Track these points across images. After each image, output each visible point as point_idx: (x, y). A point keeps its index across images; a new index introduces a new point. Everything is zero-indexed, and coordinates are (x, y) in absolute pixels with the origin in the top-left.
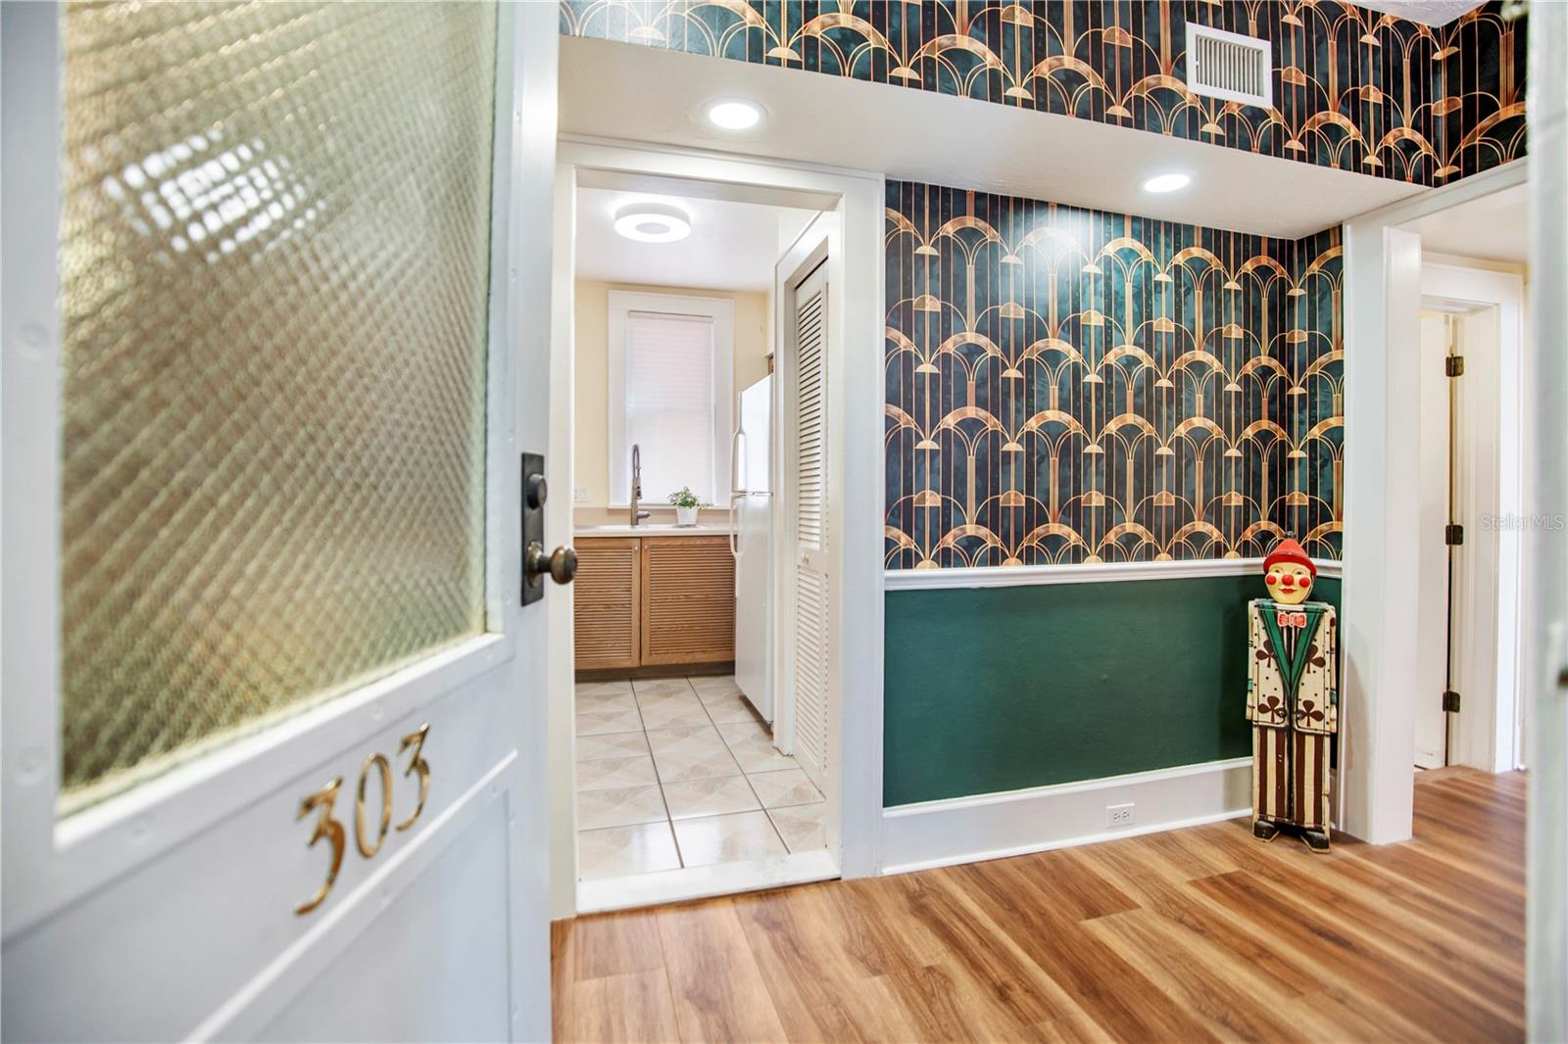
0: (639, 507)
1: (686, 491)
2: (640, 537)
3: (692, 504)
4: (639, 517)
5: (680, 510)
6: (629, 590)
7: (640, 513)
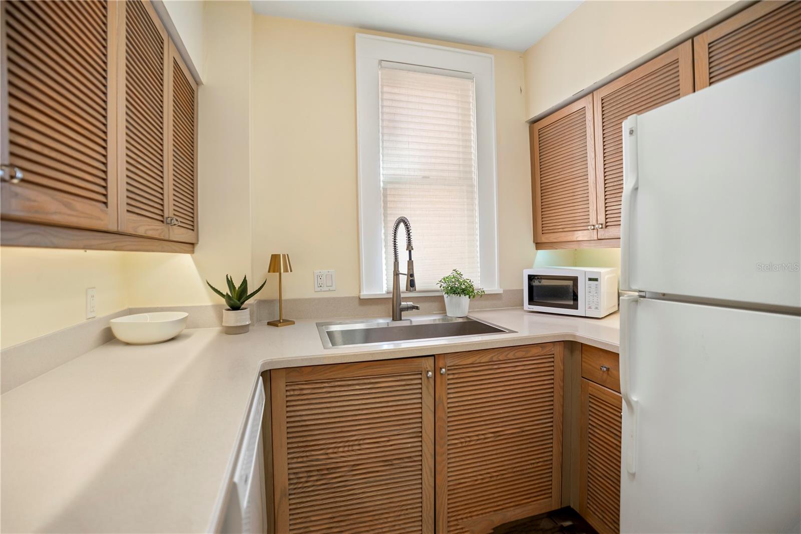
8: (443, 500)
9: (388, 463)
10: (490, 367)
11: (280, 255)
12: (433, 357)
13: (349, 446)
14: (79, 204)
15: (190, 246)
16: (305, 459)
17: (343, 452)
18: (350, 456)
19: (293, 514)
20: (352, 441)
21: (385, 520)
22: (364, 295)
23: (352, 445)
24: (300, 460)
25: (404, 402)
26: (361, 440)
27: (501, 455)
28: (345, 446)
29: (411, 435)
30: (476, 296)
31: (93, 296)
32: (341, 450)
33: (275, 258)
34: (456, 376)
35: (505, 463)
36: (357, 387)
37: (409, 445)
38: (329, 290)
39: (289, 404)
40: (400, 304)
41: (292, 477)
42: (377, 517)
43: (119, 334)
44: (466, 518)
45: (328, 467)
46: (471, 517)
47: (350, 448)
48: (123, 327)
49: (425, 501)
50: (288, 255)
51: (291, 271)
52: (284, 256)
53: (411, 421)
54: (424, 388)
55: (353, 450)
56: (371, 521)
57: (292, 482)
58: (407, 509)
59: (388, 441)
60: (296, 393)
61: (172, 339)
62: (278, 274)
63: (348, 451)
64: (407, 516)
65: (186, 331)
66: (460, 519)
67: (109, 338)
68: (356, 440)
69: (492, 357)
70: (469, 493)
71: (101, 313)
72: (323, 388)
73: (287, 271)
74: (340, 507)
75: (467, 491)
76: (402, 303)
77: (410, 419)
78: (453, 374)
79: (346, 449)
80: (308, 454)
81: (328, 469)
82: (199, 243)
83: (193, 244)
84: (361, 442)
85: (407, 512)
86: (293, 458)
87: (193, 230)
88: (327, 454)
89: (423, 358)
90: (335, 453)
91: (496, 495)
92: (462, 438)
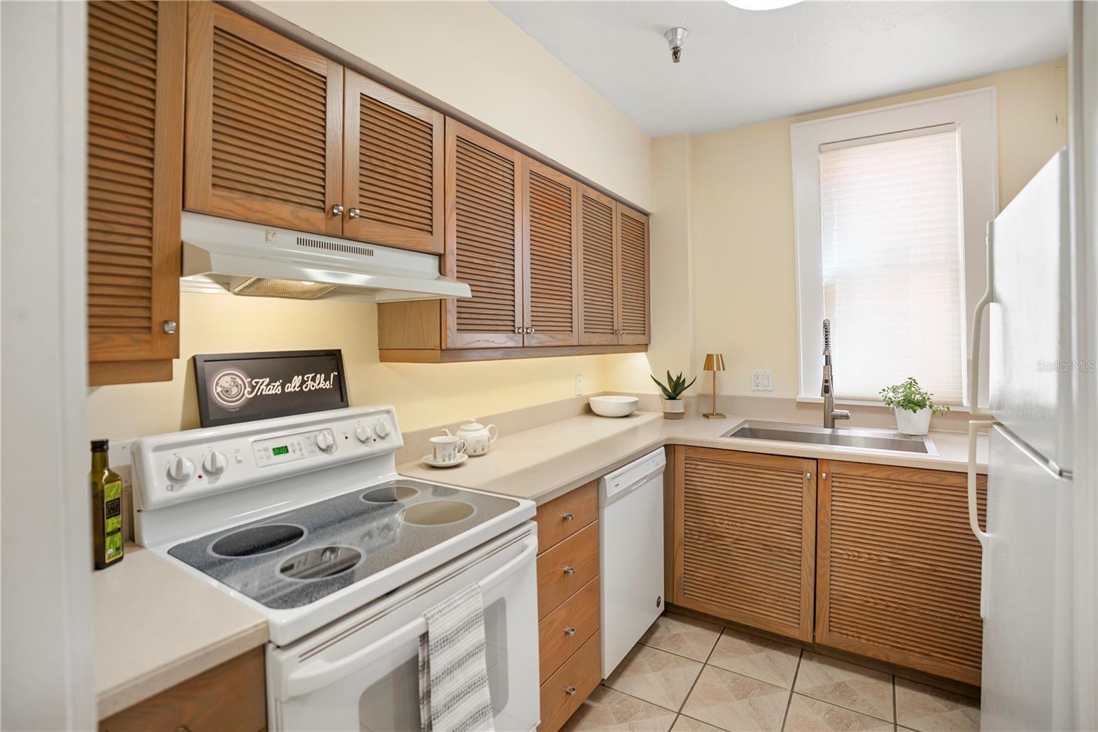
0: (836, 402)
1: (912, 383)
2: (817, 459)
3: (921, 405)
4: (834, 418)
5: (901, 412)
6: (799, 532)
7: (837, 411)
8: (823, 604)
9: (767, 547)
10: (887, 485)
11: (713, 355)
12: (816, 461)
13: (733, 521)
14: (558, 336)
15: (644, 347)
16: (697, 521)
17: (728, 525)
18: (734, 530)
19: (687, 562)
20: (736, 518)
21: (763, 599)
22: (799, 398)
23: (736, 522)
24: (693, 520)
25: (784, 497)
26: (744, 519)
27: (901, 587)
28: (730, 521)
29: (791, 530)
30: (937, 413)
31: (579, 381)
32: (726, 522)
33: (709, 357)
34: (842, 485)
35: (908, 598)
36: (742, 473)
37: (789, 538)
38: (766, 390)
39: (687, 474)
40: (833, 410)
41: (687, 531)
42: (755, 593)
43: (595, 408)
44: (853, 636)
45: (715, 533)
46: (859, 638)
47: (734, 524)
48: (598, 404)
49: (803, 596)
50: (721, 355)
51: (724, 369)
52: (717, 356)
53: (791, 516)
54: (805, 489)
55: (736, 526)
56: (750, 594)
57: (687, 535)
58: (785, 598)
59: (769, 528)
60: (693, 466)
61: (627, 416)
62: (712, 372)
63: (732, 525)
64: (784, 605)
65: (636, 412)
66: (845, 634)
67: (588, 411)
68: (739, 518)
69: (889, 475)
70: (856, 611)
71: (585, 391)
72: (714, 467)
73: (720, 370)
74: (725, 570)
75: (854, 608)
76: (835, 410)
77: (790, 514)
78: (840, 482)
79: (730, 523)
80: (700, 517)
81: (715, 535)
82: (652, 343)
83: (646, 345)
84: (743, 521)
85: (784, 600)
86: (689, 517)
87: (644, 334)
88: (714, 522)
89: (804, 460)
90: (722, 523)
91: (893, 629)
92: (849, 550)
